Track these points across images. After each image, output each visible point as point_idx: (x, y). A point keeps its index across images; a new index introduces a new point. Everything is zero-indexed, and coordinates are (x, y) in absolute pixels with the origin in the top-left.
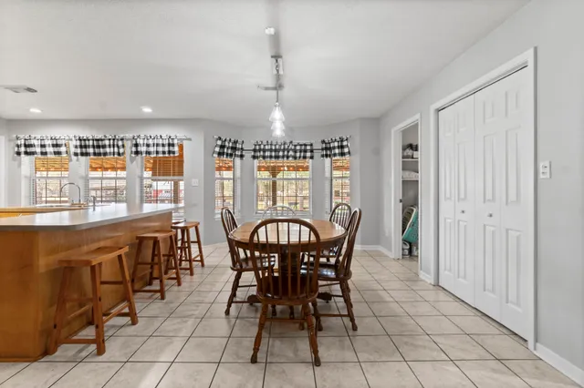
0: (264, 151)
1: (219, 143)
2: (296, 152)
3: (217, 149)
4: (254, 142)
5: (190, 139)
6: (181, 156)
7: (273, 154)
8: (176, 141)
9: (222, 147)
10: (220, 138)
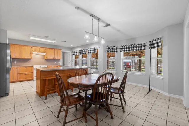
0: (124, 49)
1: (108, 48)
2: (137, 48)
3: (107, 50)
4: (120, 46)
5: (100, 48)
6: (98, 53)
7: (128, 49)
8: (96, 49)
9: (109, 49)
10: (108, 46)
